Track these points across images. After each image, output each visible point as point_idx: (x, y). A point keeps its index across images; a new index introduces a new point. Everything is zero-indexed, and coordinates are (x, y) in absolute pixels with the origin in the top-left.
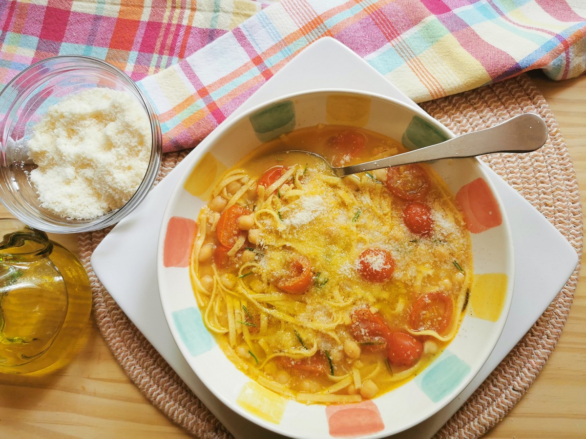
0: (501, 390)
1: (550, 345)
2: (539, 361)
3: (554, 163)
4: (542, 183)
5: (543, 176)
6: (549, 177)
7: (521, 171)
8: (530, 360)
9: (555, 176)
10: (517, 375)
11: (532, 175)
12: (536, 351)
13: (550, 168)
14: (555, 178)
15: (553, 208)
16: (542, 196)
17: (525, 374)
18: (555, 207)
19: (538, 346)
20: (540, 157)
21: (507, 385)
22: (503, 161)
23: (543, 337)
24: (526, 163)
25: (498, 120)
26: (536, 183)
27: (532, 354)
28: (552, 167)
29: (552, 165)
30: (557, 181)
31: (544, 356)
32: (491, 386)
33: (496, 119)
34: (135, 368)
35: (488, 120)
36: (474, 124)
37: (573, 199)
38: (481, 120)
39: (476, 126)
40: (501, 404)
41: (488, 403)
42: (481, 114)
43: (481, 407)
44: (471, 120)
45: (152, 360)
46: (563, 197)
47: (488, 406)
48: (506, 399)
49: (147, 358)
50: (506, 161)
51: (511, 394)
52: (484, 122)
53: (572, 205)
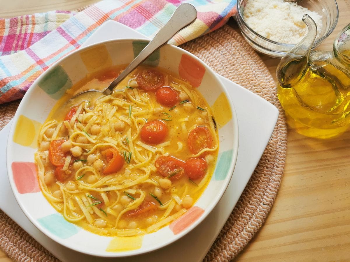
0: (256, 207)
1: (279, 171)
2: (275, 182)
3: (256, 69)
4: (252, 80)
5: (251, 77)
6: (255, 77)
7: (238, 77)
8: (270, 184)
9: (258, 75)
10: (264, 195)
11: (245, 77)
12: (272, 177)
13: (254, 72)
14: (258, 77)
15: (261, 93)
16: (254, 87)
17: (269, 193)
18: (263, 92)
19: (272, 174)
20: (247, 67)
21: (259, 203)
22: (227, 73)
23: (274, 168)
24: (240, 72)
25: (219, 52)
26: (248, 81)
27: (270, 180)
28: (255, 71)
29: (256, 70)
30: (260, 78)
31: (278, 179)
32: (249, 205)
33: (218, 53)
34: (8, 244)
35: (214, 53)
36: (206, 57)
37: (272, 86)
38: (210, 54)
39: (208, 58)
40: (257, 215)
41: (250, 217)
42: (209, 52)
43: (246, 220)
44: (204, 55)
45: (20, 236)
46: (266, 85)
47: (250, 219)
48: (260, 211)
49: (16, 235)
50: (229, 73)
51: (263, 208)
52: (212, 55)
53: (272, 89)
